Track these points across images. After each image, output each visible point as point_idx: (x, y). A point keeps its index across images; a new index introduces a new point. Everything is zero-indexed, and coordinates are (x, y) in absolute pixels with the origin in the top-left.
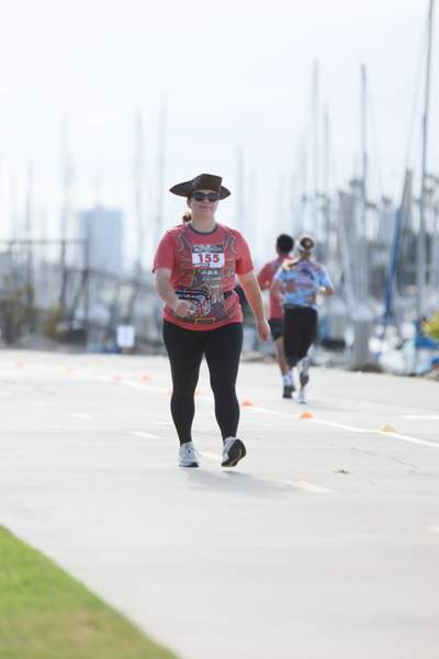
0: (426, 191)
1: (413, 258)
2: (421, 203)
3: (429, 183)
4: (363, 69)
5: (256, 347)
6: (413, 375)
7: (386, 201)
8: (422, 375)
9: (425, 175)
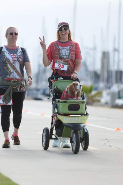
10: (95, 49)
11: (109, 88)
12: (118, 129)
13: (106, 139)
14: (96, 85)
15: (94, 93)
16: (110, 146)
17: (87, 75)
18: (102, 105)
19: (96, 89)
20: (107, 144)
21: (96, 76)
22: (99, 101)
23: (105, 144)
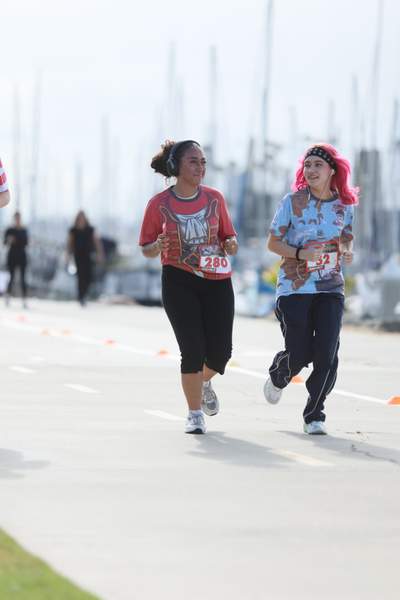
0: (268, 157)
1: (254, 214)
2: (263, 166)
3: (270, 150)
4: (213, 50)
5: (119, 291)
6: (255, 317)
7: (233, 165)
8: (263, 317)
9: (266, 143)
11: (377, 267)
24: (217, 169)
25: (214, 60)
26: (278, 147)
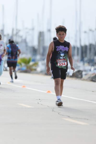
2: (16, 35)
7: (8, 35)
9: (17, 30)
10: (33, 29)
11: (44, 60)
12: (49, 92)
13: (39, 99)
14: (34, 58)
15: (31, 63)
16: (42, 105)
17: (27, 50)
18: (38, 73)
19: (34, 60)
20: (40, 103)
21: (34, 51)
22: (35, 70)
23: (38, 103)
24: (4, 36)
25: (3, 8)
26: (19, 31)
